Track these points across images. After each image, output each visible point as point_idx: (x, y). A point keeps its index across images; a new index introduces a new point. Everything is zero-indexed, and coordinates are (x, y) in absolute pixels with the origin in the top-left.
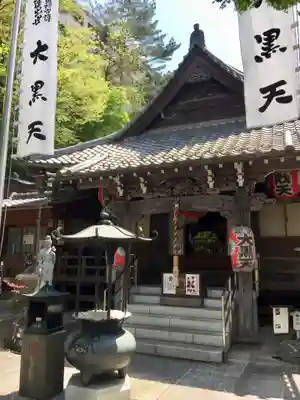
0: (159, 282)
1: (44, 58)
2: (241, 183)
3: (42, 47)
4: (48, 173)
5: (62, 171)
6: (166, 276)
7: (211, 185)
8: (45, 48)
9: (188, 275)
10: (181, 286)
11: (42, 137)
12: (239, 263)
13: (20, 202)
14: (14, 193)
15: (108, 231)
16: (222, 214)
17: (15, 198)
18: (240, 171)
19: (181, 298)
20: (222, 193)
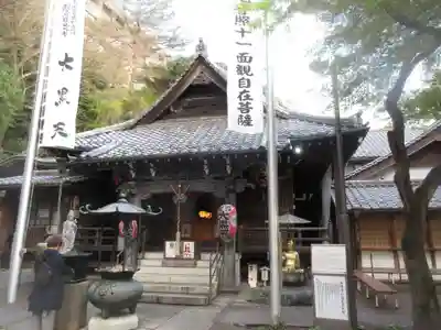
0: (162, 249)
1: (70, 68)
2: (229, 172)
3: (68, 59)
5: (83, 155)
6: (168, 244)
7: (207, 172)
8: (71, 60)
9: (185, 243)
11: (65, 135)
15: (124, 207)
18: (228, 162)
19: (179, 261)
20: (216, 178)
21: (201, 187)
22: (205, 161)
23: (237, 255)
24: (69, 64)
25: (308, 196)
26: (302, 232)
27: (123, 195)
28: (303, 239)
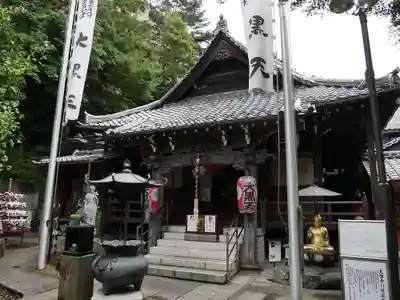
1: (84, 46)
2: (248, 142)
3: (83, 38)
4: (97, 134)
5: (108, 132)
6: (189, 217)
7: (225, 143)
8: (85, 38)
10: (201, 225)
12: (244, 205)
13: (79, 158)
14: (77, 151)
16: (234, 166)
17: (77, 154)
18: (246, 131)
19: (201, 234)
20: (235, 150)
21: (220, 159)
22: (223, 132)
23: (260, 230)
24: (83, 42)
25: (340, 171)
26: (333, 205)
27: (127, 165)
28: (333, 214)
